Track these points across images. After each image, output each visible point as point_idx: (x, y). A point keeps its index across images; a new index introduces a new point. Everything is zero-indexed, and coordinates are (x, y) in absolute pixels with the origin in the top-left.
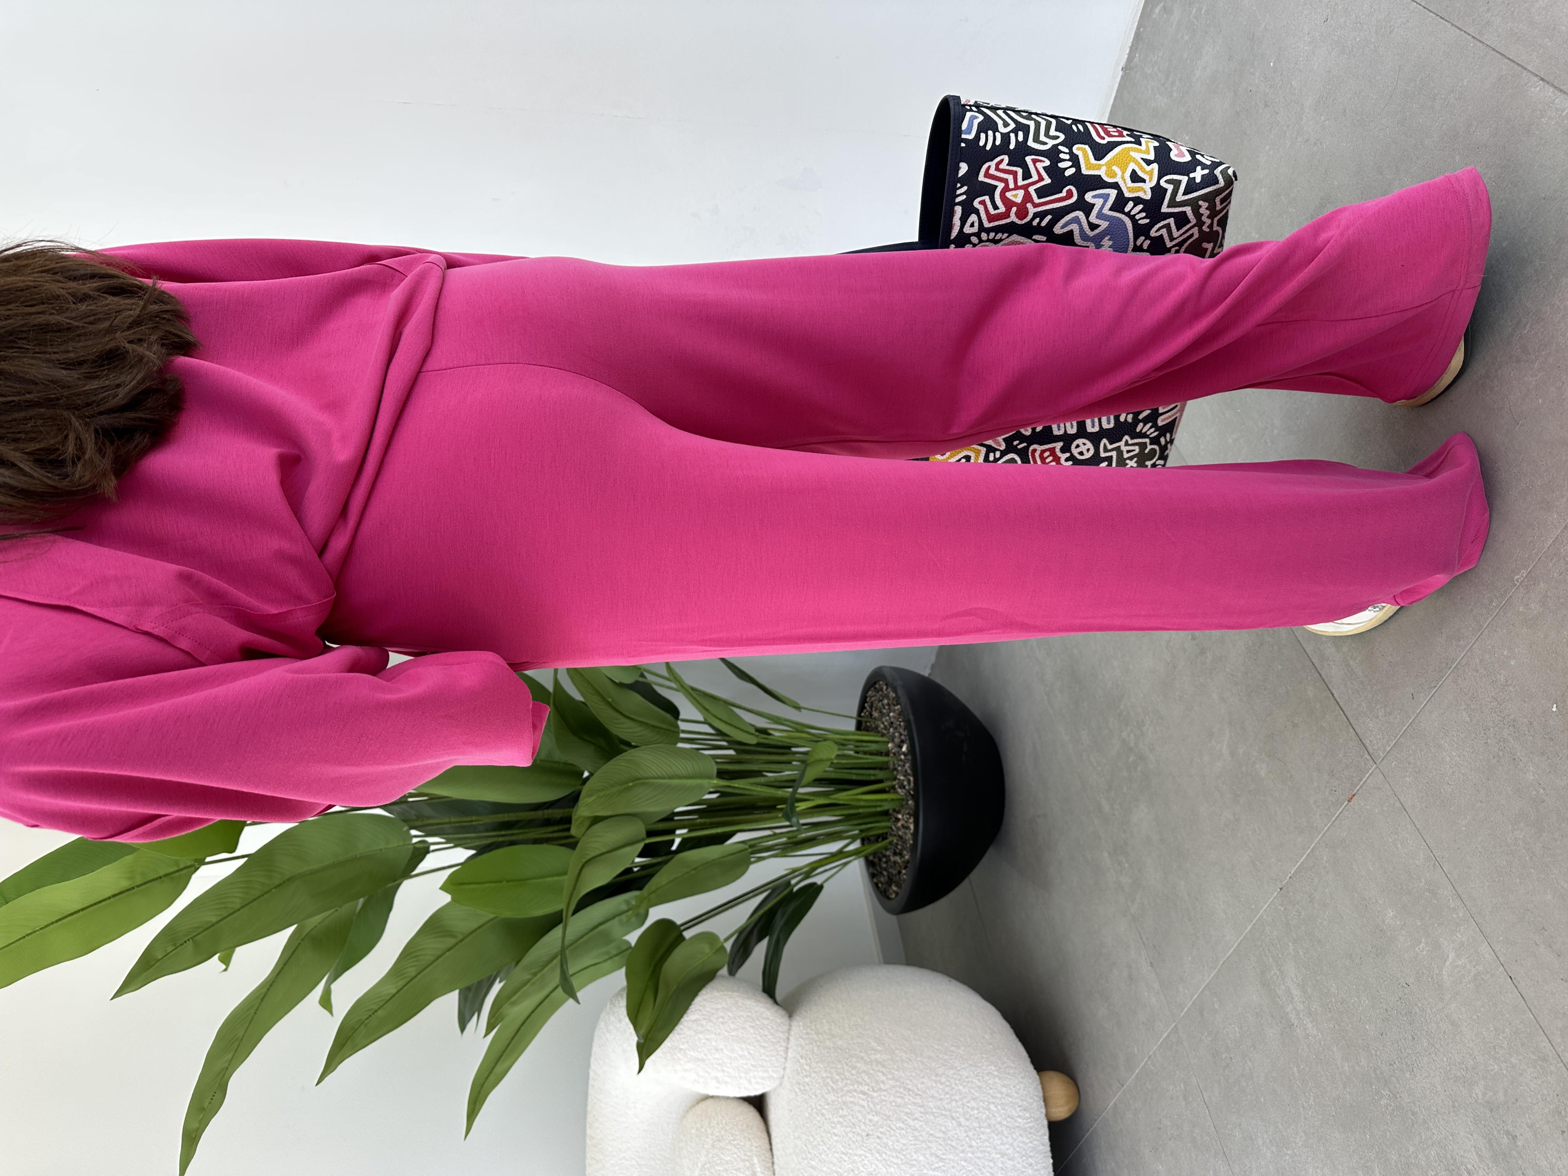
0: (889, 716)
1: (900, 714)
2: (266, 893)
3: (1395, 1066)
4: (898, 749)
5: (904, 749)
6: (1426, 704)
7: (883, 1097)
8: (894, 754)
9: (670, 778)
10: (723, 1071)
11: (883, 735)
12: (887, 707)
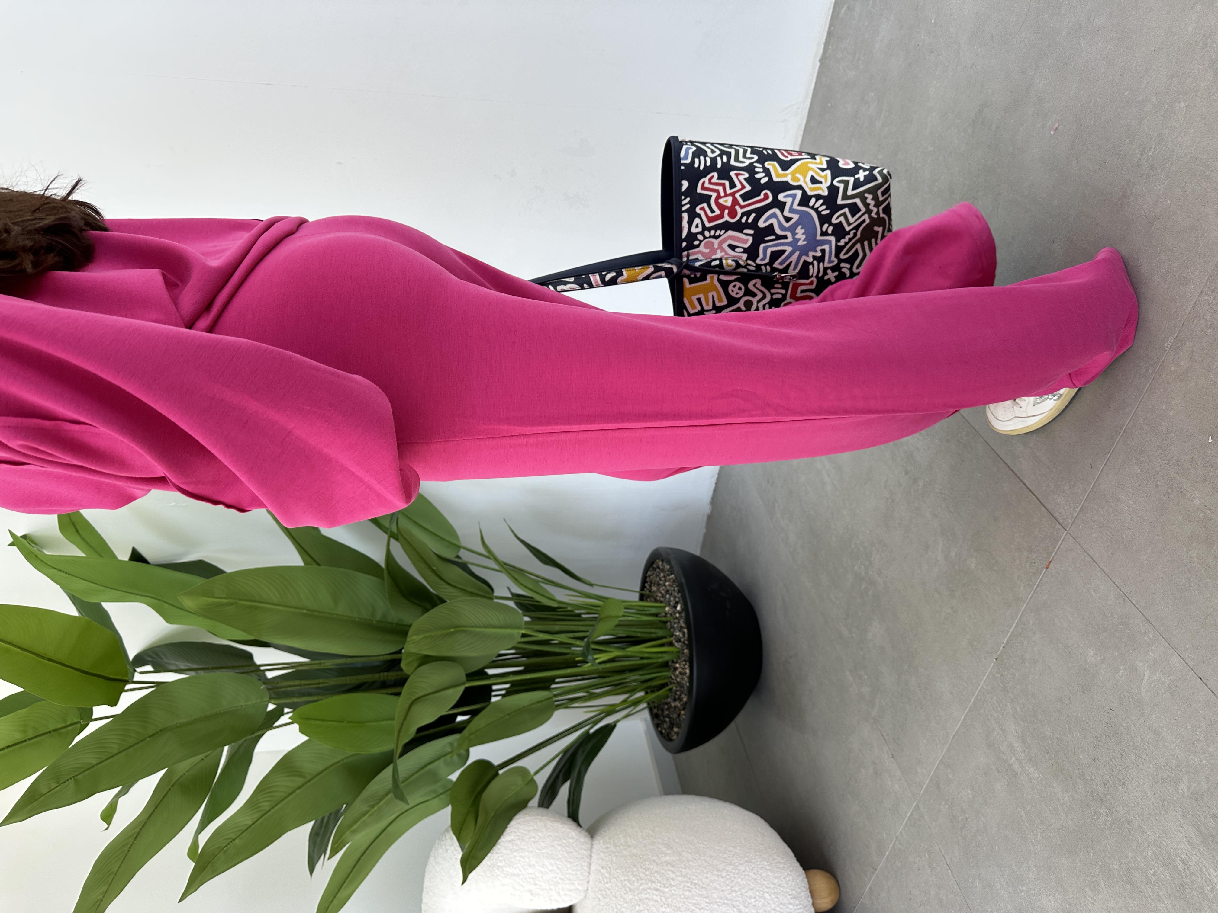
0: (665, 585)
1: (674, 582)
2: (141, 741)
3: (1108, 784)
4: (673, 610)
5: (679, 608)
6: (1103, 469)
7: (673, 892)
8: (671, 615)
9: (485, 627)
10: (536, 884)
11: (661, 602)
12: (663, 579)
